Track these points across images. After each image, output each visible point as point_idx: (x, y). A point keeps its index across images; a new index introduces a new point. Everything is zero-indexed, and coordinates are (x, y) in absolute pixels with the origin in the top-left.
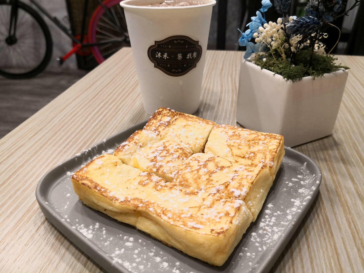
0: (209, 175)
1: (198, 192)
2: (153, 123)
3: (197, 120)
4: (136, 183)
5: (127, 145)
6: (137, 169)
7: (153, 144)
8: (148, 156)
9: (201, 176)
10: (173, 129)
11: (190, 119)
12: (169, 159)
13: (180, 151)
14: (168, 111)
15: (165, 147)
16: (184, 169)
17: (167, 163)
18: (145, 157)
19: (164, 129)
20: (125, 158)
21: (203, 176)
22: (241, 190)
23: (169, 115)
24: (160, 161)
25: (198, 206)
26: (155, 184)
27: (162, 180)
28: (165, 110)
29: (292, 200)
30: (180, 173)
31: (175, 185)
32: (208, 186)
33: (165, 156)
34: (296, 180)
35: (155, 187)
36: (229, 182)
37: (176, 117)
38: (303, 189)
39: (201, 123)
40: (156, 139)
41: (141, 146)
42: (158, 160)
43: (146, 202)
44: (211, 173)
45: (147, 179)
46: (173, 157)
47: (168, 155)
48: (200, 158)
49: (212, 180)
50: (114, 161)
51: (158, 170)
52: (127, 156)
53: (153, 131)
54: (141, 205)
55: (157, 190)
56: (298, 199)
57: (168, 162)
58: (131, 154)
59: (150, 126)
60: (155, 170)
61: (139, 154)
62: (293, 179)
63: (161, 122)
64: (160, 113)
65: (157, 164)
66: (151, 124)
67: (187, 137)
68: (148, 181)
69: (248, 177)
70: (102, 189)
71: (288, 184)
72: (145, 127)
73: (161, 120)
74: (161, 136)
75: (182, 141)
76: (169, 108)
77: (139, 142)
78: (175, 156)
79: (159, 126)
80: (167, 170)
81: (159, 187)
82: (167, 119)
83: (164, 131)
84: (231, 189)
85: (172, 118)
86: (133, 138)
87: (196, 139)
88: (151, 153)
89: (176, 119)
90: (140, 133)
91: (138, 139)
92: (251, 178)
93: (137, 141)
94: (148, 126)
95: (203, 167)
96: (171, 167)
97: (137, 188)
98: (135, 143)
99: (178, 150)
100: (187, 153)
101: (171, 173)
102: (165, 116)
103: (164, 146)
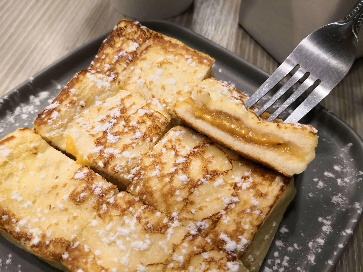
0: (190, 189)
1: (166, 227)
2: (107, 55)
3: (184, 52)
4: (66, 196)
5: (55, 109)
6: (72, 161)
7: (104, 100)
8: (93, 127)
9: (176, 189)
10: (141, 69)
11: (172, 50)
12: (127, 140)
13: (149, 123)
14: (135, 28)
15: (123, 110)
16: (149, 168)
17: (122, 151)
18: (88, 131)
19: (125, 69)
20: (53, 137)
21: (178, 192)
22: (238, 241)
23: (136, 36)
24: (113, 145)
25: (163, 262)
26: (98, 200)
27: (111, 189)
28: (129, 26)
29: (320, 219)
30: (142, 177)
31: (131, 203)
32: (184, 215)
33: (121, 133)
34: (331, 175)
35: (97, 208)
36: (219, 214)
37: (148, 43)
38: (340, 197)
39: (190, 61)
40: (109, 90)
41: (82, 106)
42: (108, 141)
43: (76, 248)
44: (193, 185)
45: (85, 189)
46: (134, 137)
47: (126, 130)
48: (180, 144)
49: (192, 203)
50: (32, 146)
51: (106, 164)
52: (56, 131)
53: (105, 73)
54: (65, 256)
55: (100, 216)
56: (329, 217)
57: (125, 147)
58: (65, 126)
59: (101, 62)
60: (101, 164)
61: (78, 123)
62: (326, 174)
63: (121, 54)
64: (122, 33)
65: (106, 151)
66: (103, 57)
67: (163, 88)
68: (86, 194)
69: (254, 212)
70: (3, 217)
71: (318, 182)
72: (92, 63)
73: (120, 50)
74: (119, 82)
75: (155, 95)
76: (137, 23)
77: (79, 100)
78: (138, 134)
79: (117, 61)
80: (121, 166)
81: (104, 206)
82: (132, 47)
83: (125, 72)
84: (222, 233)
85: (140, 45)
86: (68, 91)
87: (179, 93)
88: (99, 122)
89: (147, 48)
90: (82, 81)
91: (77, 93)
92: (259, 216)
93: (75, 98)
94: (97, 61)
95: (182, 169)
96: (130, 160)
97: (66, 210)
98: (70, 103)
99: (145, 118)
100: (160, 125)
101: (128, 172)
102: (128, 39)
103: (122, 107)
